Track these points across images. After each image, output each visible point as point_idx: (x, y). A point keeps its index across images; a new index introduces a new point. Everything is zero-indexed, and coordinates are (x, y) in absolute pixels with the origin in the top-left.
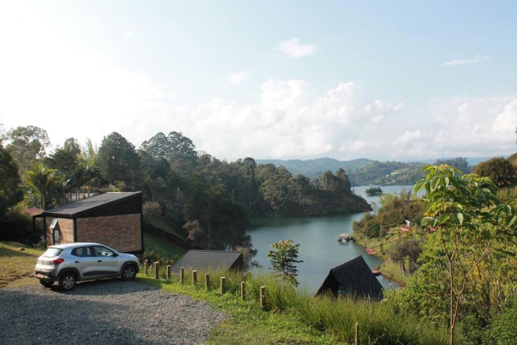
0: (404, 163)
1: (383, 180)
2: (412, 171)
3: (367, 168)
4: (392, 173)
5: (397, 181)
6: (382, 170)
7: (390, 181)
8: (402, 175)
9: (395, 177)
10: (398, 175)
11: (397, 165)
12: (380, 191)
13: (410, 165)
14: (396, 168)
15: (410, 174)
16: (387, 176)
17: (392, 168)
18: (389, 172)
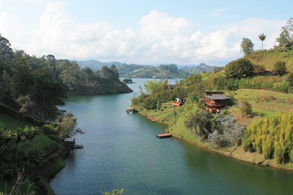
0: (141, 65)
1: (130, 74)
2: (146, 70)
3: (119, 67)
4: (134, 71)
5: (137, 76)
6: (128, 69)
7: (133, 75)
8: (140, 72)
9: (135, 73)
10: (138, 72)
11: (137, 66)
12: (131, 81)
13: (145, 67)
14: (136, 68)
15: (145, 72)
16: (131, 72)
17: (134, 68)
18: (132, 70)
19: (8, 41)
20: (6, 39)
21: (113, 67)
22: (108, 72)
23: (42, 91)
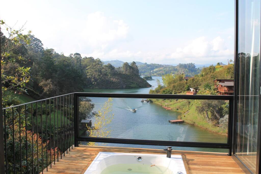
0: (161, 65)
1: (150, 73)
2: (165, 69)
3: (141, 67)
4: (154, 70)
5: (158, 74)
6: (149, 68)
7: (153, 74)
8: (160, 71)
9: (156, 72)
10: (158, 71)
11: (157, 65)
12: (151, 78)
13: (164, 66)
14: (157, 67)
15: (164, 71)
16: (152, 71)
17: (155, 67)
18: (153, 69)
19: (41, 42)
20: (39, 40)
21: (133, 64)
22: (128, 68)
23: (64, 79)
